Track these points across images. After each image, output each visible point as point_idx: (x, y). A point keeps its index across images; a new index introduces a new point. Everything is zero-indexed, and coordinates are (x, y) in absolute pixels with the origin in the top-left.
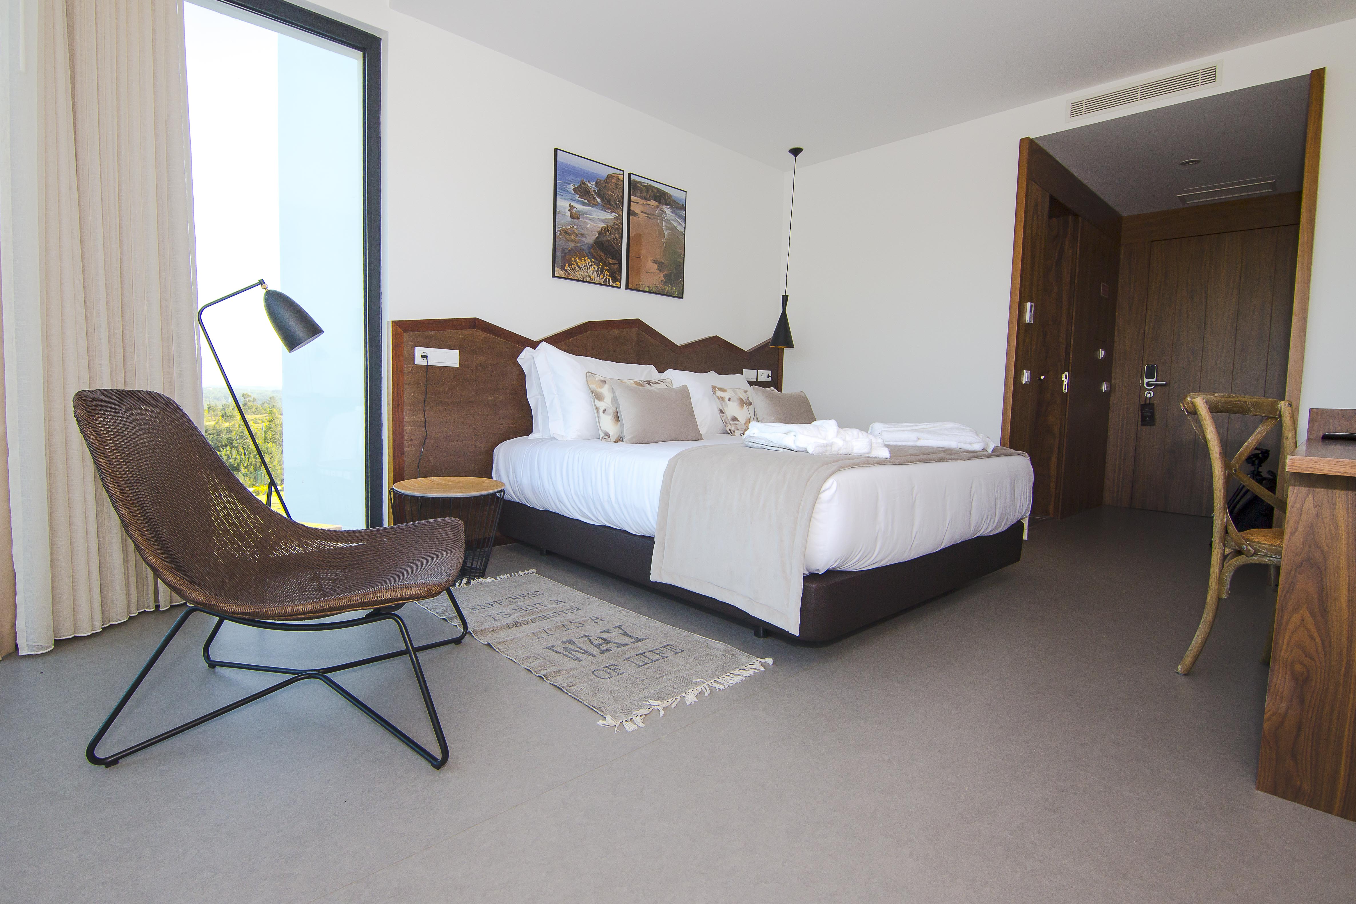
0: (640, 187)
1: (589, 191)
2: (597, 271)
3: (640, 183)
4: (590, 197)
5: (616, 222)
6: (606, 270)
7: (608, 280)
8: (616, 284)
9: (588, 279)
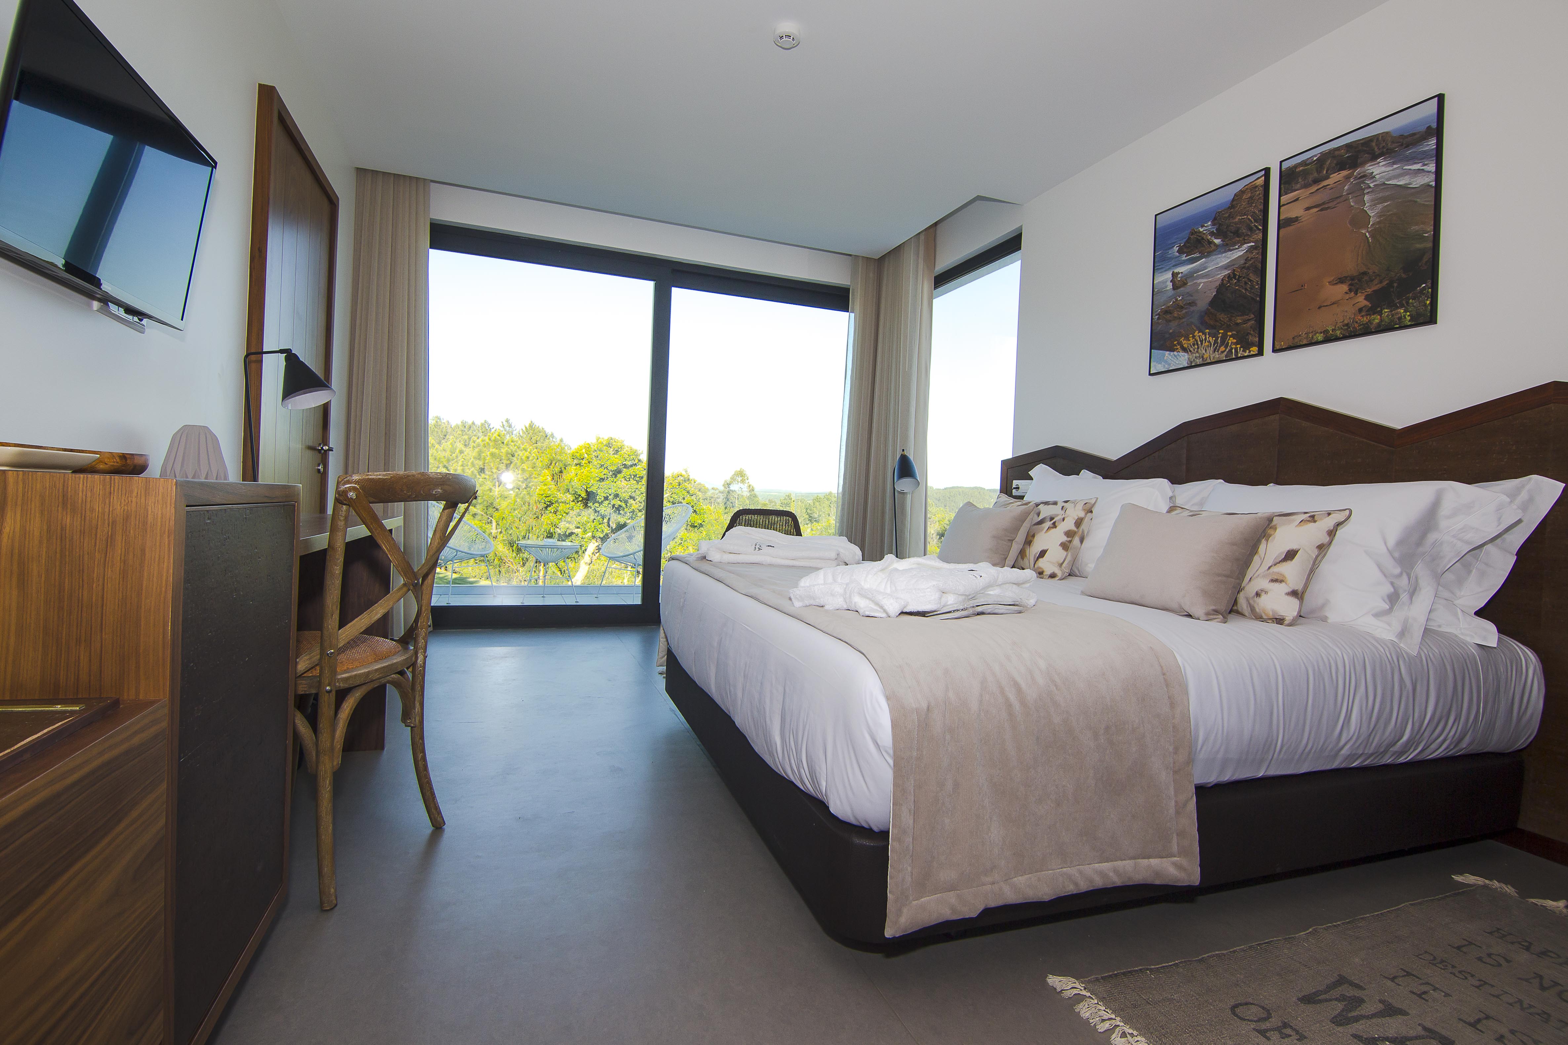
0: (1303, 170)
1: (1203, 239)
2: (1214, 344)
3: (1304, 163)
4: (1203, 246)
5: (1250, 256)
6: (1231, 336)
7: (1233, 350)
8: (1250, 352)
9: (1199, 361)
